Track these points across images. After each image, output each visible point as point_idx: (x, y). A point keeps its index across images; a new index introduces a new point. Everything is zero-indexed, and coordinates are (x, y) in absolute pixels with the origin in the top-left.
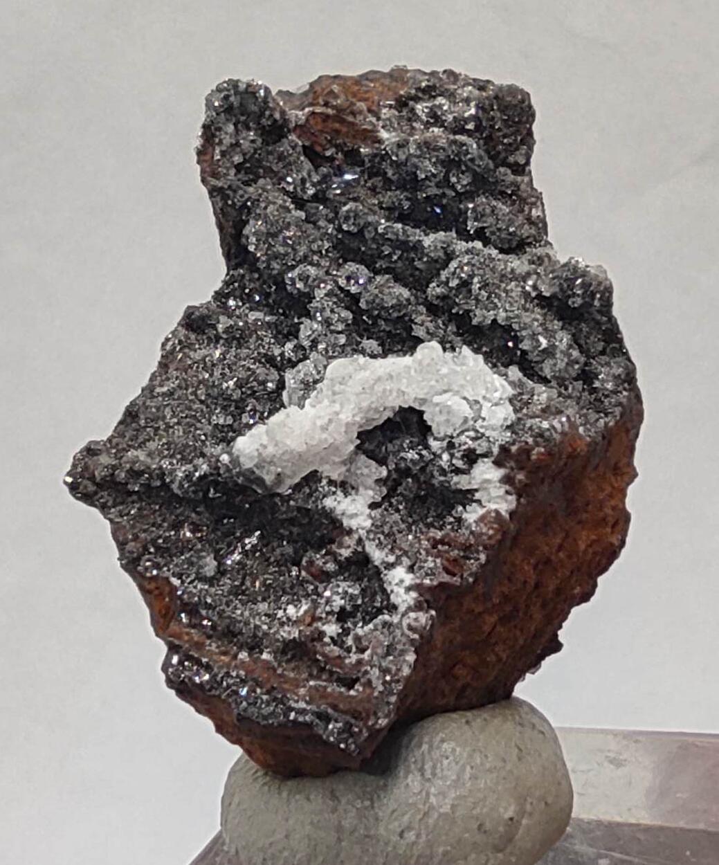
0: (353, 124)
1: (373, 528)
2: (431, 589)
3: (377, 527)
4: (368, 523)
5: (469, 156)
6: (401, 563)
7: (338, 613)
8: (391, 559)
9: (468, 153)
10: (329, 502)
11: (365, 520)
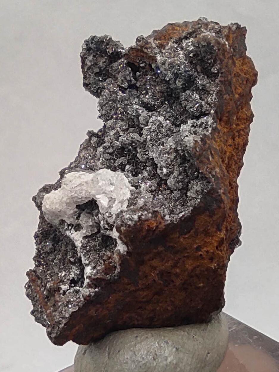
0: (146, 53)
1: (82, 248)
2: (94, 279)
3: (83, 247)
4: (80, 245)
5: (180, 72)
6: (91, 265)
7: (71, 280)
8: (87, 262)
9: (180, 70)
10: (68, 233)
11: (79, 244)
